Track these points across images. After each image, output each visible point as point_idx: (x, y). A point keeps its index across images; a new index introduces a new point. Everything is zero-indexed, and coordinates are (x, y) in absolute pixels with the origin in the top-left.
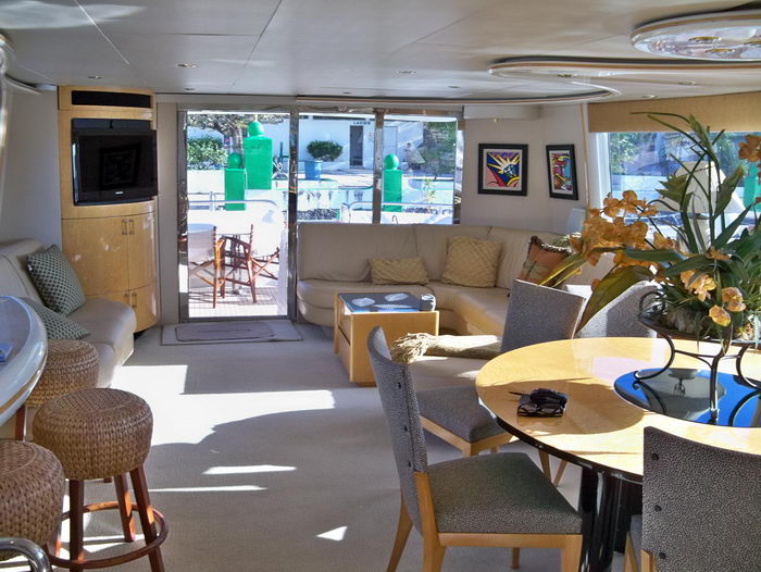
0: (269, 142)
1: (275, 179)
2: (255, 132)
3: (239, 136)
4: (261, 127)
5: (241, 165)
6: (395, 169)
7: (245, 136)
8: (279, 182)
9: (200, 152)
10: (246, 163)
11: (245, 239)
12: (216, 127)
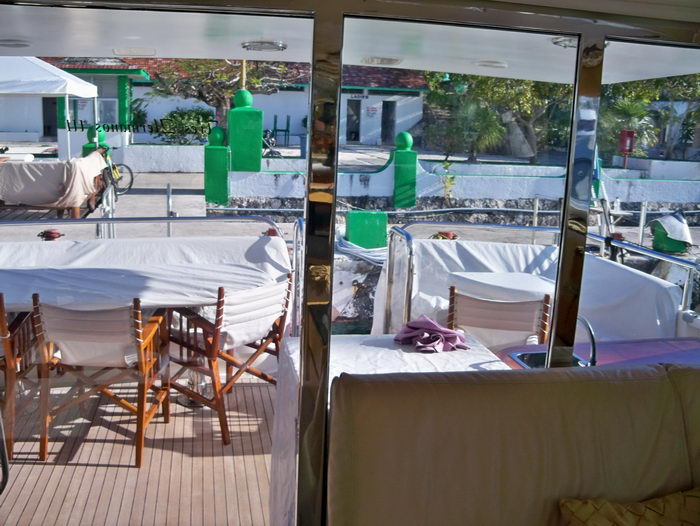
0: (259, 115)
1: (267, 156)
2: (243, 102)
3: (226, 107)
4: (249, 97)
5: (225, 141)
6: (409, 149)
7: (232, 106)
8: (271, 160)
9: (181, 124)
10: (231, 139)
11: (209, 313)
12: (201, 96)
